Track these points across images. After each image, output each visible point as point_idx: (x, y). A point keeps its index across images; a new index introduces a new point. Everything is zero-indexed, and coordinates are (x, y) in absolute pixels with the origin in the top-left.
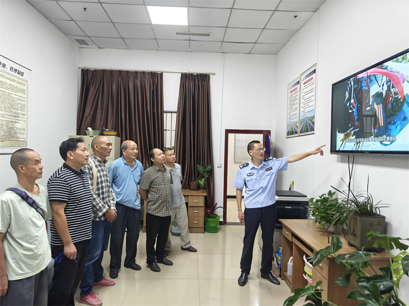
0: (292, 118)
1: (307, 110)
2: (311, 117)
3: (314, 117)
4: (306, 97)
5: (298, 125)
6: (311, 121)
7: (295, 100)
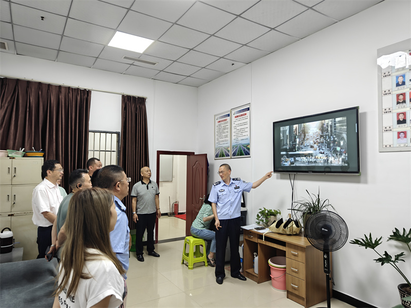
0: (221, 143)
1: (240, 139)
2: (245, 144)
3: (249, 144)
4: (238, 128)
5: (229, 149)
6: (246, 147)
7: (224, 129)
